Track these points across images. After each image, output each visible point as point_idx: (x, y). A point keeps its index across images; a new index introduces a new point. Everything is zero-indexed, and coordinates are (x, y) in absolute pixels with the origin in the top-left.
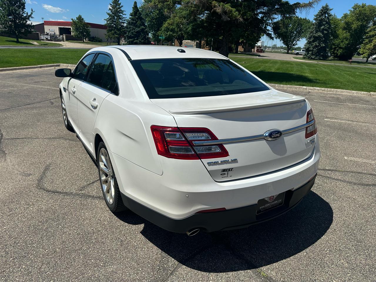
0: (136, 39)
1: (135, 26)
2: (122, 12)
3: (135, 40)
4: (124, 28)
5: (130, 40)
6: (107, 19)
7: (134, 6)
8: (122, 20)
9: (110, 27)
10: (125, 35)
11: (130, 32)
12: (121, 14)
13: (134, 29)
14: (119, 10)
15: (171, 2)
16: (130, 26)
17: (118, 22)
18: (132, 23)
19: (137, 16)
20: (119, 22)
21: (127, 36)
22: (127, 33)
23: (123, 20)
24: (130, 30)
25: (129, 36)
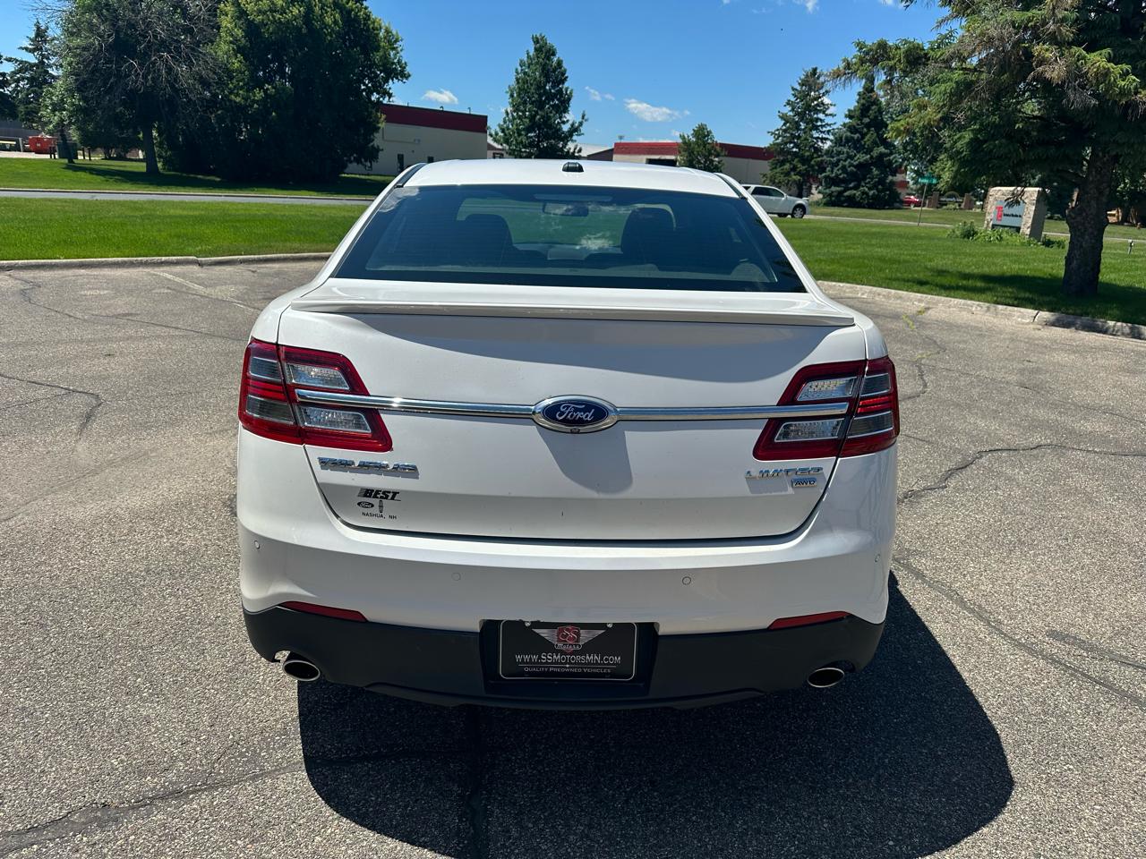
0: (851, 185)
1: (855, 148)
2: (823, 108)
3: (851, 189)
4: (822, 156)
5: (833, 189)
6: (778, 130)
7: (864, 87)
8: (822, 132)
9: (782, 152)
10: (820, 176)
11: (836, 164)
12: (821, 116)
13: (852, 158)
14: (816, 102)
15: (899, 61)
16: (839, 149)
17: (806, 139)
18: (848, 140)
19: (869, 117)
20: (812, 137)
21: (826, 177)
22: (828, 169)
23: (824, 132)
24: (839, 161)
25: (832, 179)
